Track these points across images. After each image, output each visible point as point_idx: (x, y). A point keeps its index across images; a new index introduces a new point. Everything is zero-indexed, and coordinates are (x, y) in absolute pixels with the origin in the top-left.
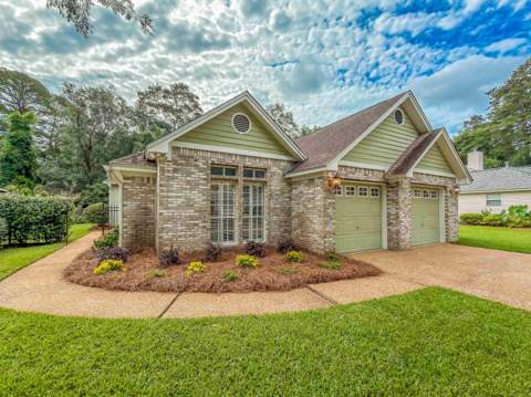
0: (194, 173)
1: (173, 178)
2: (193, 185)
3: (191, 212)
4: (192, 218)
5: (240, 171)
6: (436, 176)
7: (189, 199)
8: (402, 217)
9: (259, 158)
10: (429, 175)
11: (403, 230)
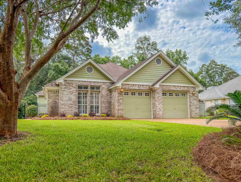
0: (71, 89)
1: (64, 91)
2: (71, 93)
3: (71, 102)
4: (71, 104)
5: (89, 87)
6: (181, 86)
7: (70, 98)
8: (157, 104)
9: (97, 82)
10: (175, 86)
11: (158, 110)
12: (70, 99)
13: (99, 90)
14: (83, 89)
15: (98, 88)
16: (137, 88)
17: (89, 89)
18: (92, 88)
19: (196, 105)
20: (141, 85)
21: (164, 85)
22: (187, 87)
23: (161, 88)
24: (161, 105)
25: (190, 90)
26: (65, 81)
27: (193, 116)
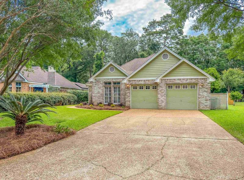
0: (100, 85)
1: (95, 86)
2: (100, 88)
3: (99, 95)
4: (99, 96)
5: (112, 83)
6: (187, 79)
7: (99, 91)
8: (159, 97)
9: (118, 79)
10: (181, 79)
11: (160, 101)
12: (99, 93)
13: (119, 85)
14: (108, 85)
15: (119, 83)
16: (142, 83)
17: (112, 85)
18: (115, 83)
19: (206, 97)
20: (146, 80)
21: (167, 79)
22: (196, 79)
23: (165, 82)
24: (163, 97)
25: (199, 82)
26: (95, 79)
27: (201, 108)
